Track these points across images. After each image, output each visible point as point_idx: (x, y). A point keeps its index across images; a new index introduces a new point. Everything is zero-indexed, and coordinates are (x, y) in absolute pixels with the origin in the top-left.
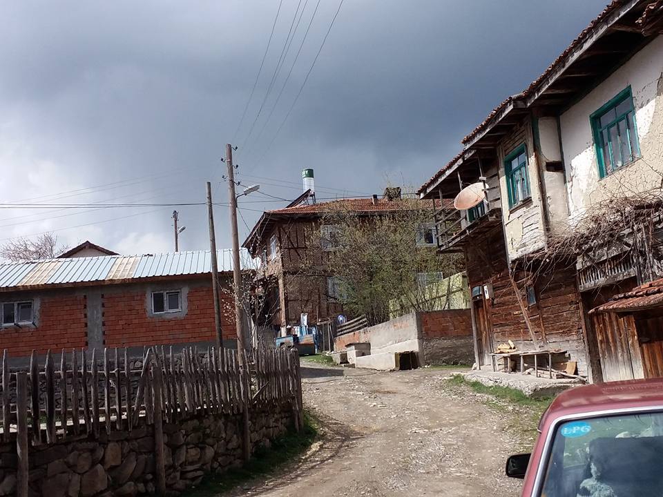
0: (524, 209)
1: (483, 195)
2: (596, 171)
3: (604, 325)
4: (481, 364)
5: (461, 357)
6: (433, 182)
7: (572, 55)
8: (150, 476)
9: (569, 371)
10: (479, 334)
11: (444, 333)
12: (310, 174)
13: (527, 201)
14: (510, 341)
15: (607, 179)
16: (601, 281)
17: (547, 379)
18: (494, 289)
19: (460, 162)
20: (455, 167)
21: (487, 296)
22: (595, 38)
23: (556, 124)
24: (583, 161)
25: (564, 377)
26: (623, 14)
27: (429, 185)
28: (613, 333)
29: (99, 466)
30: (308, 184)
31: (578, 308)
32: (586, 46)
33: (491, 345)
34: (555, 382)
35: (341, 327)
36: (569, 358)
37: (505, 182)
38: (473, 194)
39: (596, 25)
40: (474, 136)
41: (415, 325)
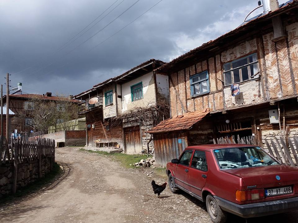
0: (110, 106)
1: (98, 101)
2: (131, 100)
3: (128, 136)
4: (88, 145)
5: (77, 144)
6: (79, 95)
7: (130, 72)
8: (37, 174)
9: (118, 147)
10: (88, 137)
11: (73, 137)
12: (21, 84)
13: (112, 104)
14: (99, 139)
15: (134, 102)
16: (130, 125)
17: (112, 149)
18: (95, 126)
19: (91, 91)
20: (89, 92)
21: (93, 127)
22: (137, 70)
23: (120, 87)
24: (128, 97)
25: (116, 148)
26: (145, 66)
27: (78, 96)
28: (130, 138)
29: (28, 170)
30: (19, 88)
31: (122, 132)
32: (135, 71)
33: (92, 140)
34: (114, 150)
35: (32, 134)
36: (118, 144)
37: (105, 99)
38: (94, 100)
39: (138, 67)
40: (98, 86)
41: (64, 134)
